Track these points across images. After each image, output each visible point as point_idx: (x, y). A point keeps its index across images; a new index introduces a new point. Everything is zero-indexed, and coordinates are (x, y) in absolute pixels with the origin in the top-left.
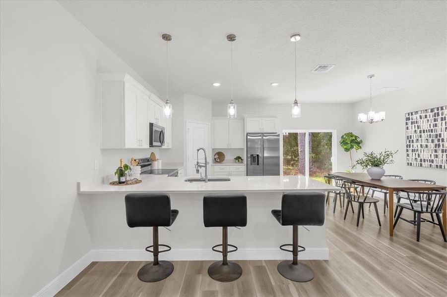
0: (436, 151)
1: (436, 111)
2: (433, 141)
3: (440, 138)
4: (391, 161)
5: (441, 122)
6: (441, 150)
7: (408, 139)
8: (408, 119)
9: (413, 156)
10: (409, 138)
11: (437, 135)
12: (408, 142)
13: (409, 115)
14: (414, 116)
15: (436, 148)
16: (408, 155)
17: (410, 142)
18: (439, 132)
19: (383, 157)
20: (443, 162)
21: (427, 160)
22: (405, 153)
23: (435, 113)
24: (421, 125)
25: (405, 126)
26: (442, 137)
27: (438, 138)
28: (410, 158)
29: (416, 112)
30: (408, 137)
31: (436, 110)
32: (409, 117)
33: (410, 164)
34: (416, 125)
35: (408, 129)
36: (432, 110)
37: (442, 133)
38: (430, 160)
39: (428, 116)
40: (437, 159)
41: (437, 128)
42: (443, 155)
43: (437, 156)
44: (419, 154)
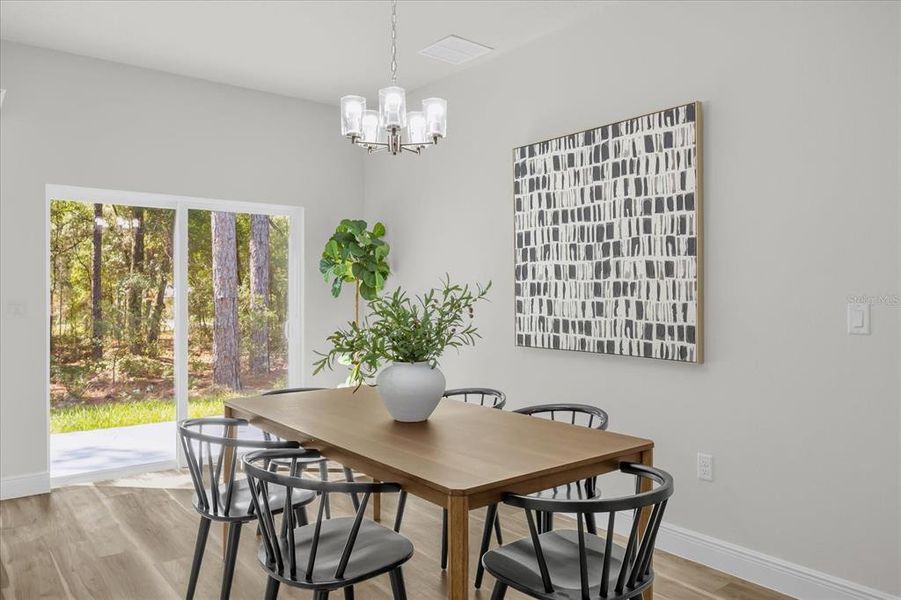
0: (598, 290)
1: (599, 141)
2: (589, 253)
3: (611, 241)
4: (468, 331)
5: (613, 180)
6: (611, 285)
7: (520, 246)
8: (520, 170)
9: (533, 310)
10: (523, 239)
11: (600, 229)
12: (519, 258)
13: (523, 155)
14: (539, 160)
15: (598, 277)
16: (519, 307)
17: (524, 258)
18: (608, 220)
19: (436, 315)
20: (618, 328)
21: (573, 323)
22: (511, 299)
23: (597, 147)
24: (559, 191)
25: (511, 197)
26: (616, 238)
27: (605, 241)
28: (525, 316)
29: (545, 145)
30: (520, 236)
31: (598, 135)
32: (524, 164)
33: (524, 341)
34: (544, 192)
35: (519, 209)
36: (589, 138)
37: (616, 222)
38: (580, 323)
39: (577, 160)
40: (602, 319)
41: (600, 202)
42: (617, 302)
43: (599, 309)
44: (549, 303)
